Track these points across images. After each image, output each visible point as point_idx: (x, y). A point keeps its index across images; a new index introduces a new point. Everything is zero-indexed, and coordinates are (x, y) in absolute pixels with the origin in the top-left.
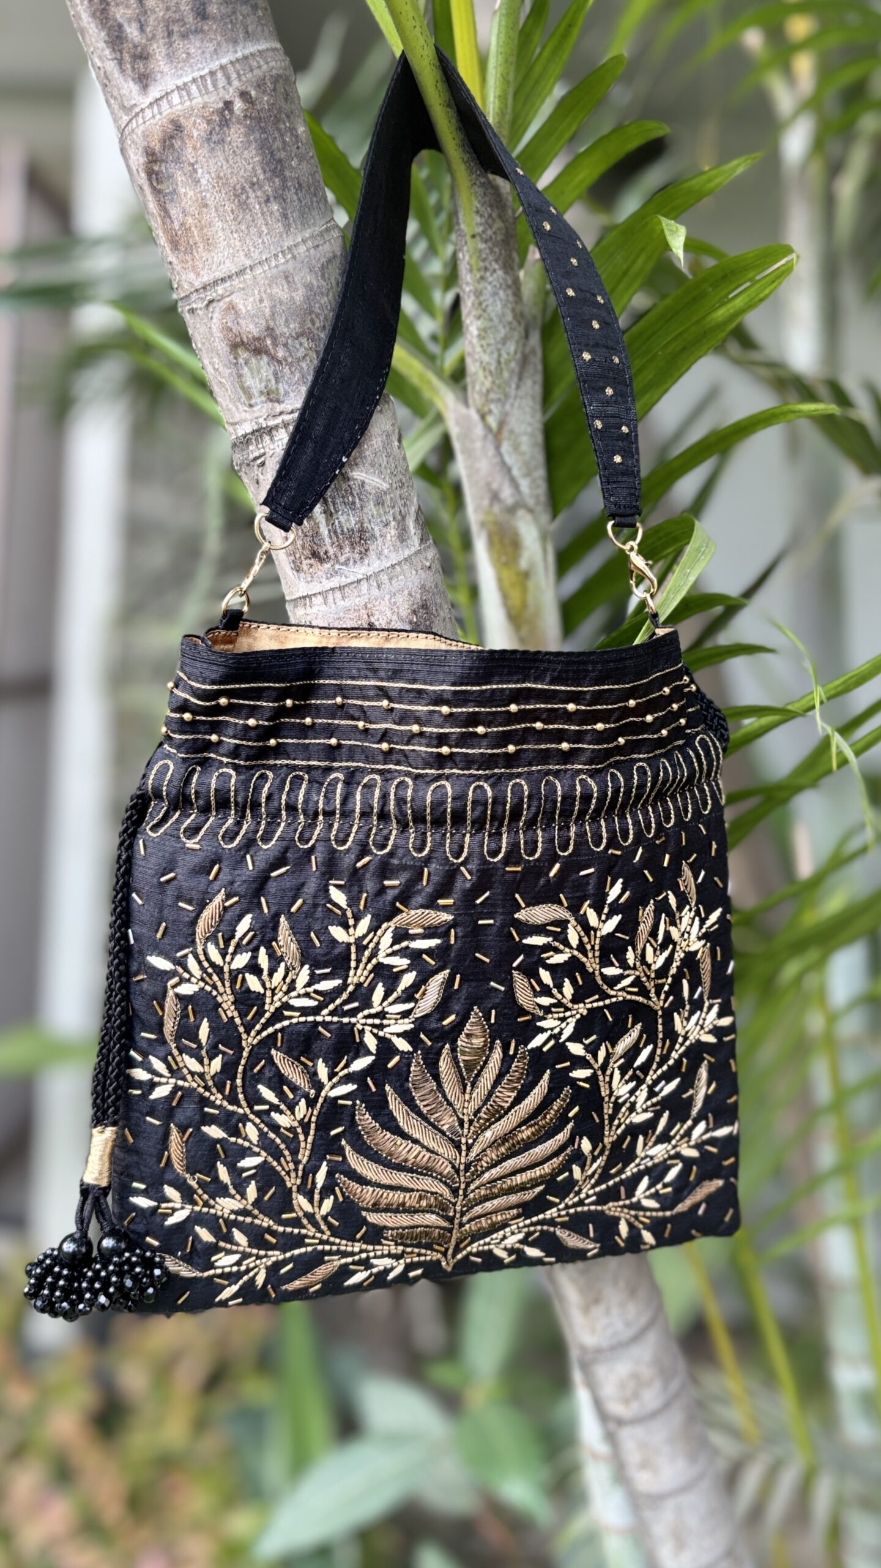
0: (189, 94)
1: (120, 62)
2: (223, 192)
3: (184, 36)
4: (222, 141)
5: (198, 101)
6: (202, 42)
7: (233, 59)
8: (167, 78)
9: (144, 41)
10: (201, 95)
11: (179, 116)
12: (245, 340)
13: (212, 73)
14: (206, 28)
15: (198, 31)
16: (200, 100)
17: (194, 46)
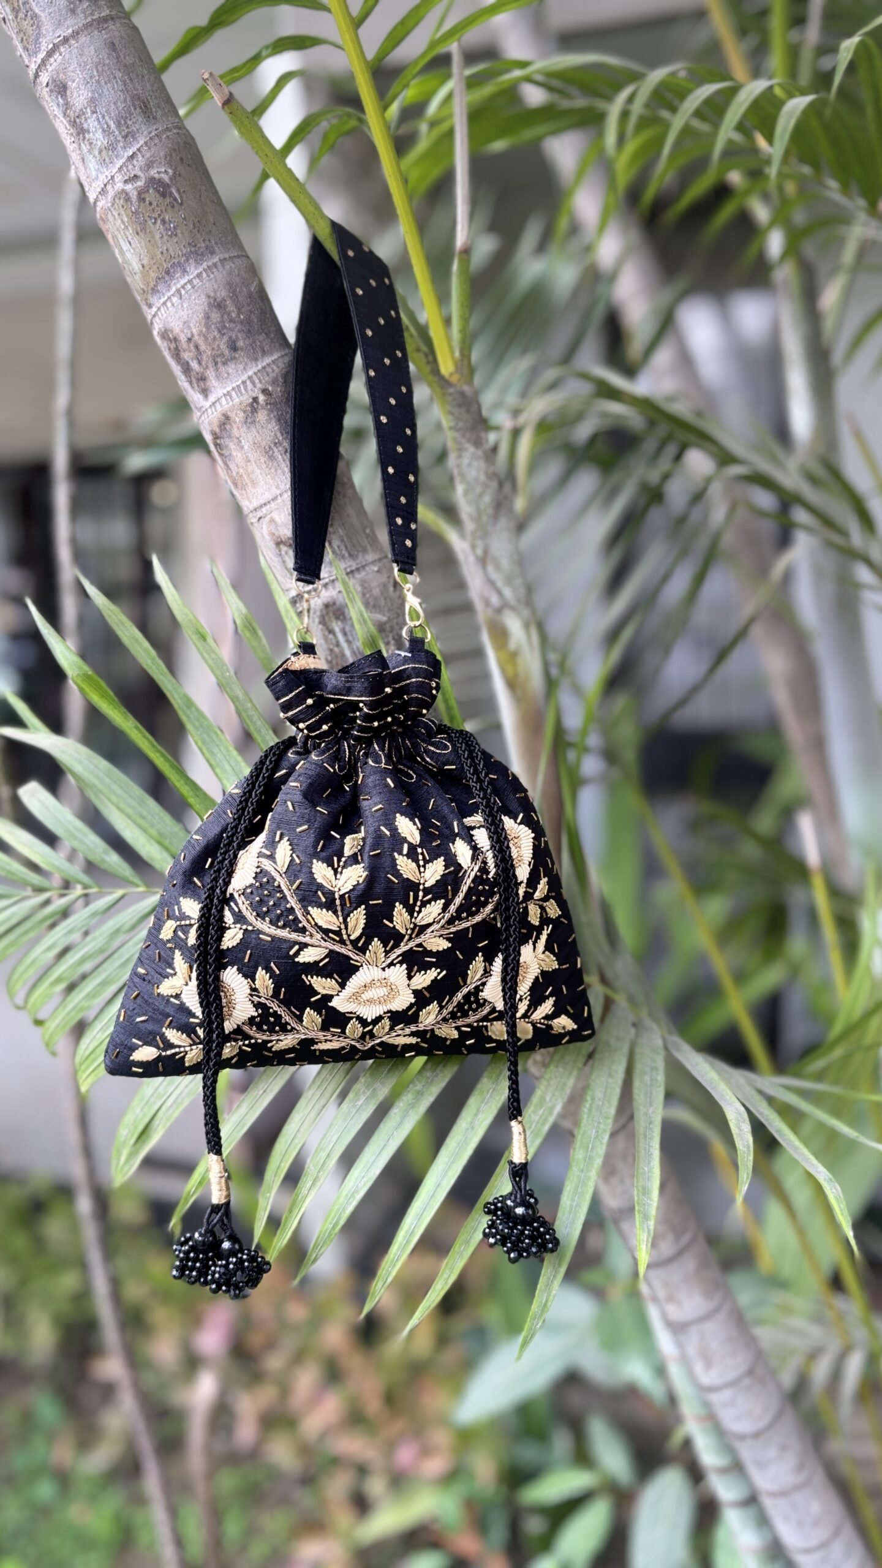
0: (231, 397)
1: (191, 383)
2: (258, 451)
3: (225, 363)
4: (254, 422)
5: (237, 400)
6: (236, 364)
7: (256, 370)
8: (218, 390)
9: (202, 370)
10: (238, 397)
11: (227, 411)
12: (283, 540)
13: (244, 383)
14: (237, 356)
15: (233, 359)
16: (238, 400)
17: (231, 368)
